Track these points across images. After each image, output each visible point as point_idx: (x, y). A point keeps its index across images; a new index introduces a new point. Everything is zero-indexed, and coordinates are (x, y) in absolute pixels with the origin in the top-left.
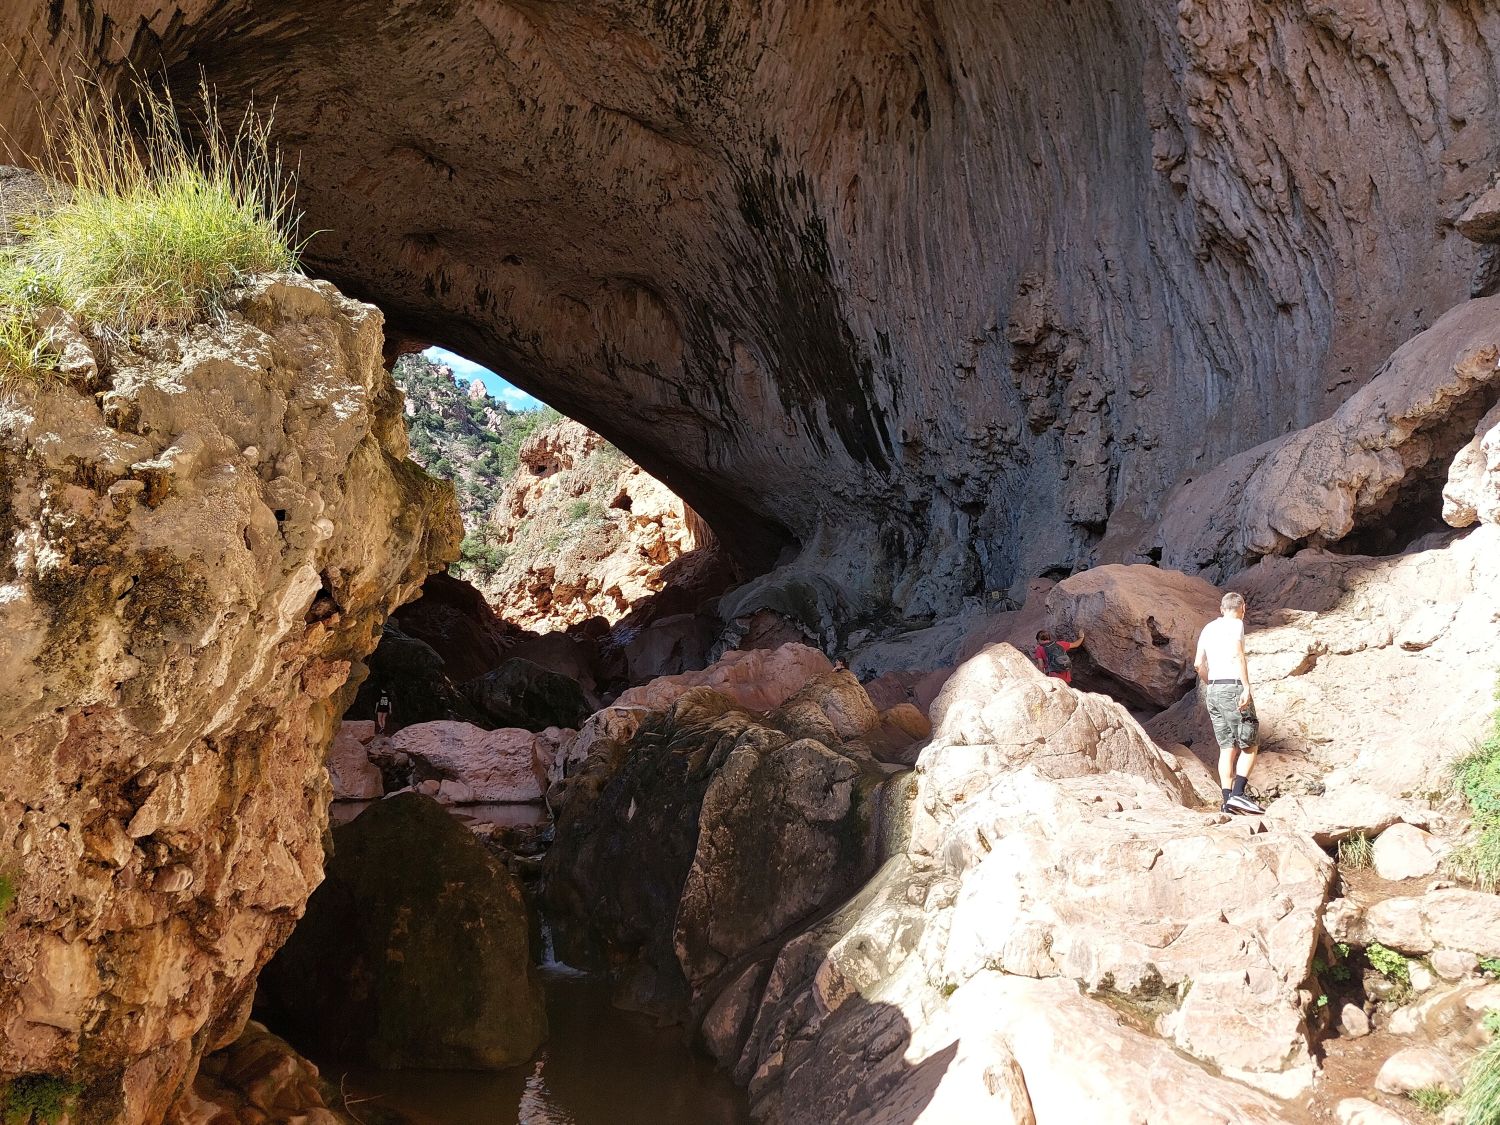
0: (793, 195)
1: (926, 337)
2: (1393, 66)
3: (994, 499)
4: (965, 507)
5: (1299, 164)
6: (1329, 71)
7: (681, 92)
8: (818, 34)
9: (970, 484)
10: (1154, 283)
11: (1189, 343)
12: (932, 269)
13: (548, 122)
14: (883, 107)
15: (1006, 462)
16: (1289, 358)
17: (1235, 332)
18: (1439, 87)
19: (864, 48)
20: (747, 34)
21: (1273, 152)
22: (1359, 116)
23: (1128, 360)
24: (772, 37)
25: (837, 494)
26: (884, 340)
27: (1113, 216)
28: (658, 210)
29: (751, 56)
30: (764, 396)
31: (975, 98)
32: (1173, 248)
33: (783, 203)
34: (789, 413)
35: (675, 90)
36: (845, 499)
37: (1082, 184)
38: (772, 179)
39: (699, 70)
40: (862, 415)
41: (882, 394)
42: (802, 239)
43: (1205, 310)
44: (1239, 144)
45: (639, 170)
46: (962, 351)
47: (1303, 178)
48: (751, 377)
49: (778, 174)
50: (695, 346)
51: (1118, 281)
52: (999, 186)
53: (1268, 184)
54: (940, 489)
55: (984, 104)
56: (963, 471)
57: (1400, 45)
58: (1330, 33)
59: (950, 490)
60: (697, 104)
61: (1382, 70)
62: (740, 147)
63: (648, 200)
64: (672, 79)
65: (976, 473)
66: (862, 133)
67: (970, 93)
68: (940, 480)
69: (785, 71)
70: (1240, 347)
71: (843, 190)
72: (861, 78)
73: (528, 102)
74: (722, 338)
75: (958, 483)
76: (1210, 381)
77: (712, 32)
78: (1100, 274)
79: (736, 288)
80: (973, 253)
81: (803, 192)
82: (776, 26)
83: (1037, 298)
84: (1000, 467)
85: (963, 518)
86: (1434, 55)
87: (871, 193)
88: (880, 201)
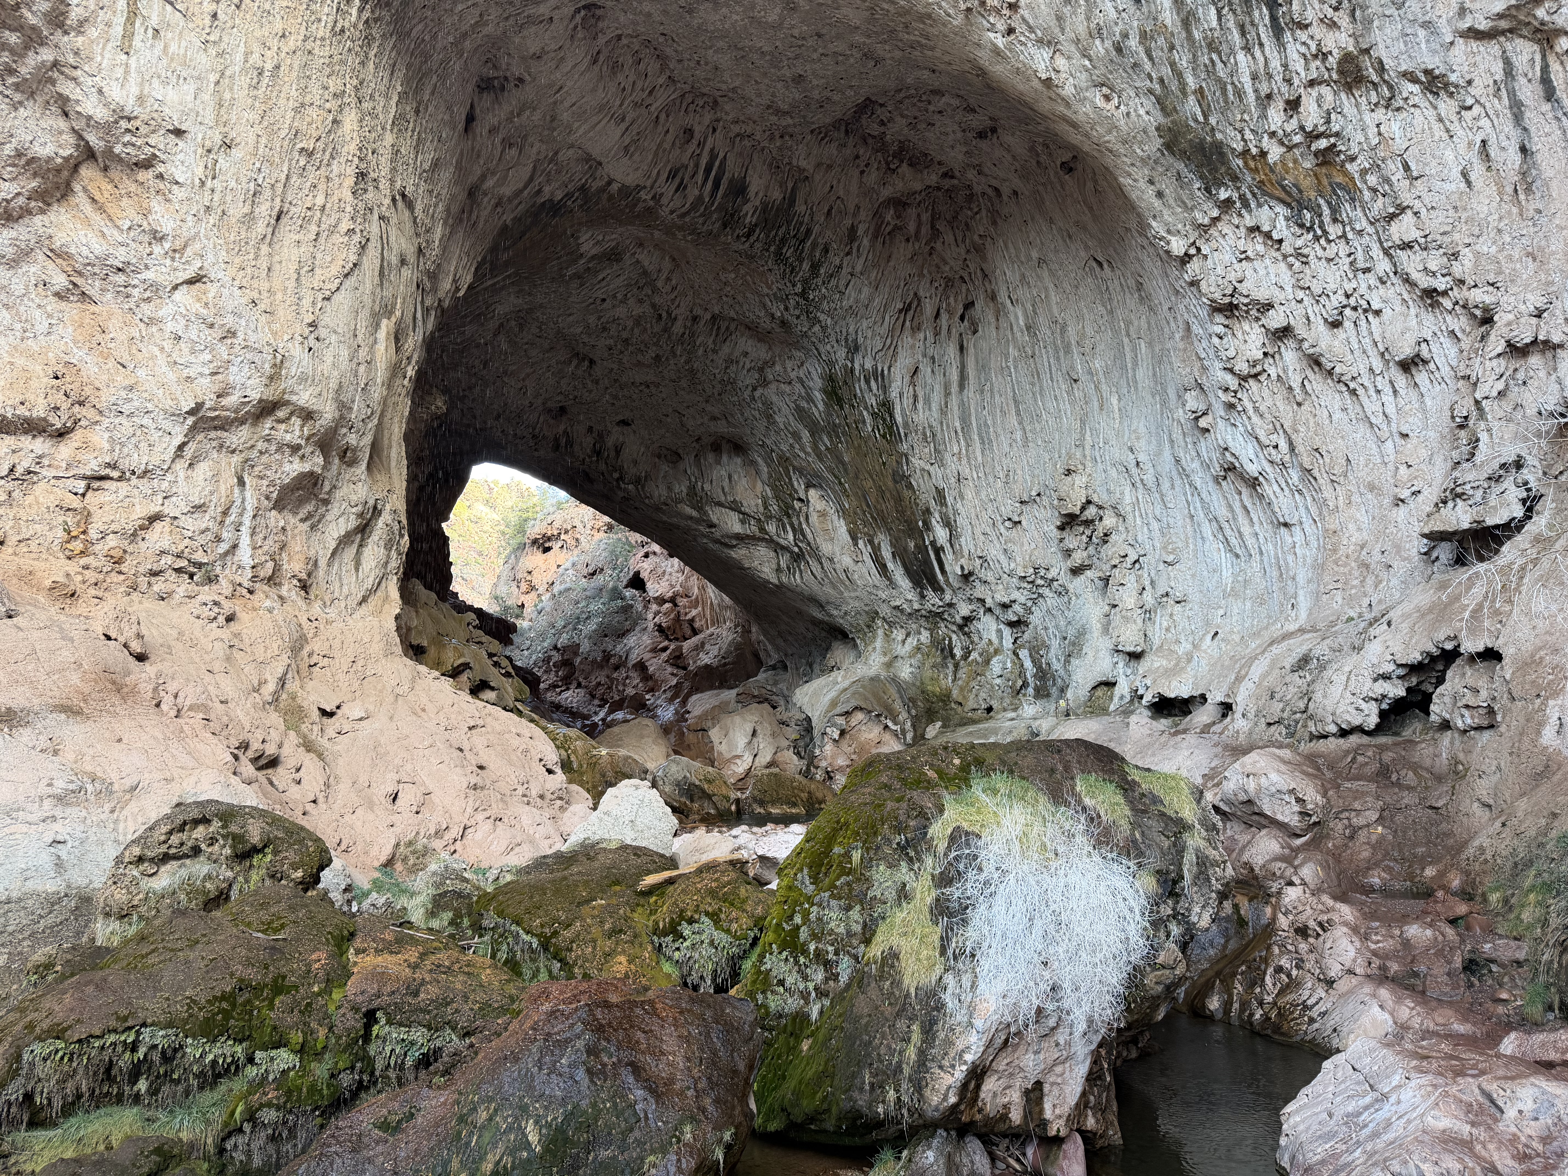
0: (867, 382)
1: (978, 493)
2: (1360, 391)
3: (1035, 619)
4: (1011, 624)
5: (1297, 439)
6: (1317, 383)
7: (786, 309)
8: (891, 264)
9: (1017, 607)
10: (1178, 482)
11: (1207, 530)
12: (983, 443)
13: (677, 328)
14: (937, 316)
15: (1046, 591)
16: (1290, 558)
17: (1246, 530)
18: (1391, 410)
19: (925, 272)
20: (840, 267)
21: (1277, 427)
22: (1337, 415)
23: (1156, 534)
24: (859, 268)
25: (896, 608)
26: (940, 495)
27: (1142, 430)
28: (754, 389)
29: (843, 282)
30: (835, 529)
31: (1022, 323)
32: (1196, 465)
33: (860, 386)
34: (856, 544)
35: (782, 307)
36: (902, 611)
37: (1114, 401)
38: (852, 370)
39: (803, 294)
40: (921, 548)
41: (941, 534)
42: (874, 415)
43: (1222, 512)
44: (1255, 419)
45: (742, 360)
46: (1009, 508)
47: (1300, 449)
48: (823, 514)
49: (857, 366)
50: (774, 488)
51: (1149, 479)
52: (1041, 387)
53: (1276, 447)
54: (990, 610)
55: (1028, 328)
56: (1012, 598)
57: (1365, 380)
58: (1318, 364)
59: (998, 611)
60: (798, 317)
61: (1353, 392)
62: (828, 347)
63: (748, 382)
64: (782, 300)
65: (1022, 599)
66: (921, 336)
67: (1017, 318)
68: (989, 602)
69: (866, 291)
70: (1250, 542)
71: (907, 379)
72: (921, 293)
73: (664, 315)
74: (799, 486)
75: (1005, 606)
76: (1224, 559)
77: (815, 267)
78: (1134, 471)
79: (815, 448)
80: (1018, 435)
81: (876, 380)
82: (862, 261)
83: (1079, 480)
84: (1040, 595)
85: (1007, 631)
86: (1388, 390)
87: (929, 381)
88: (937, 387)
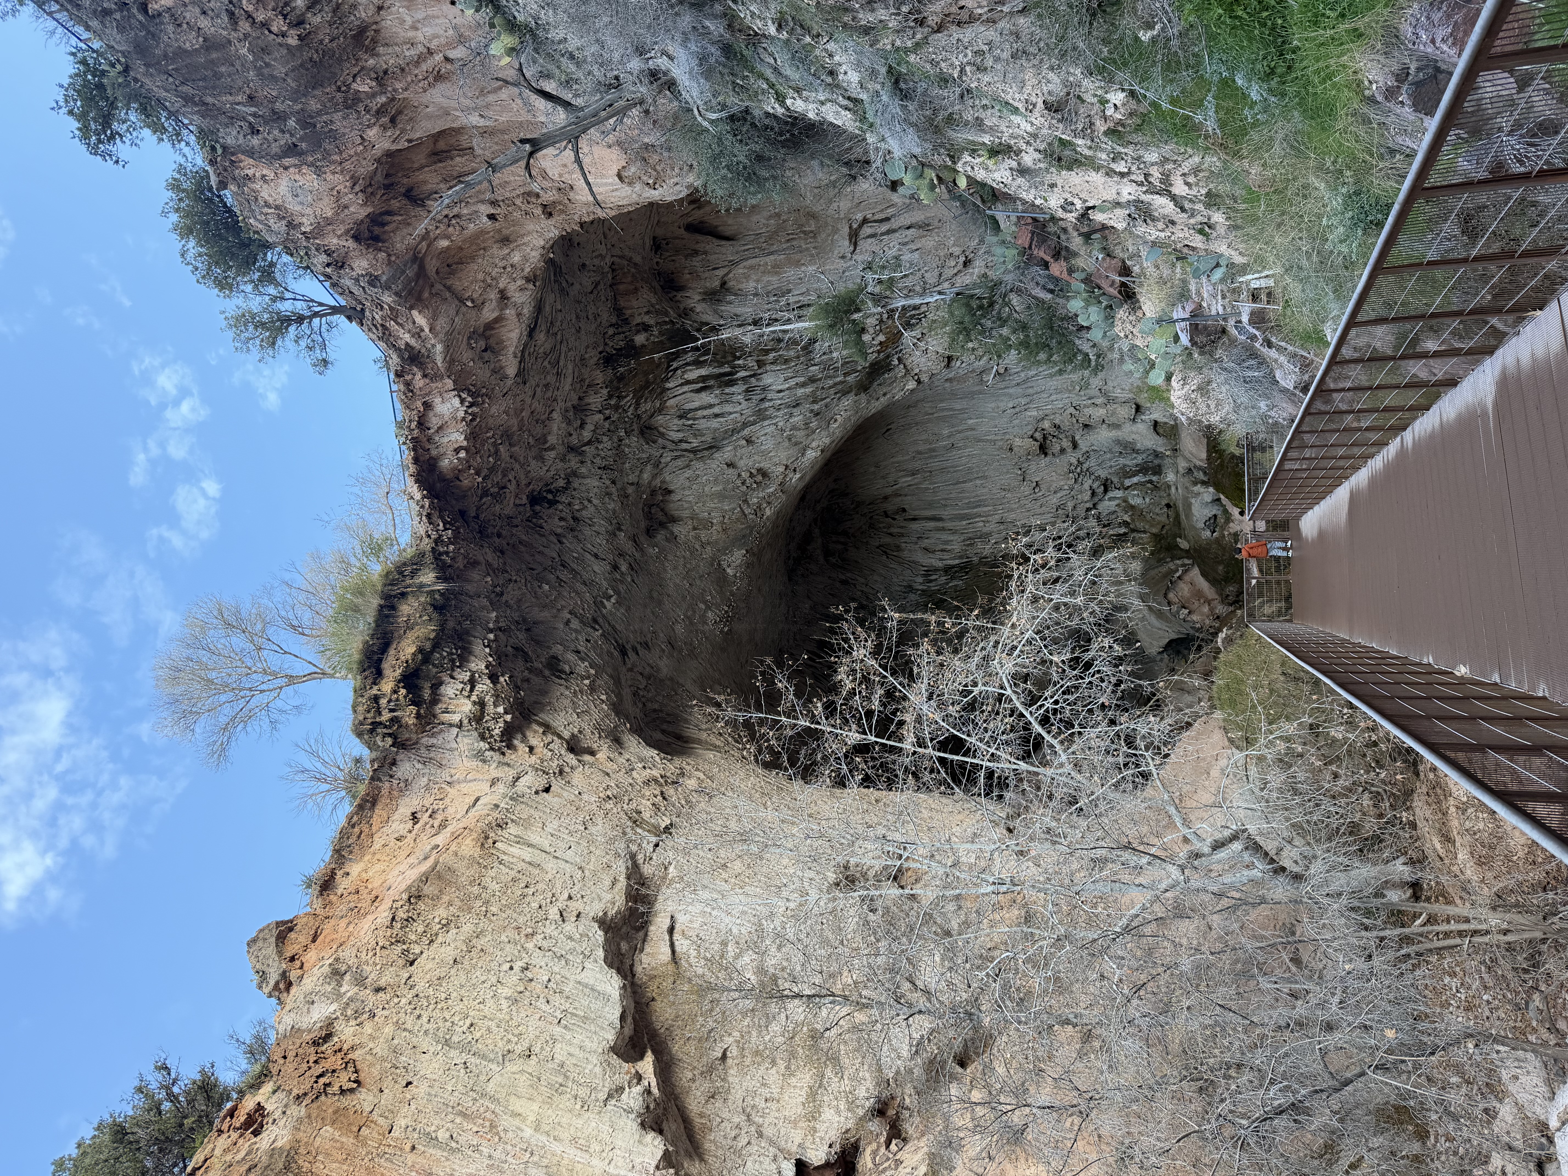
0: (931, 581)
1: (1012, 510)
3: (1103, 474)
4: (1106, 491)
8: (860, 561)
9: (1095, 486)
10: (1029, 384)
12: (979, 506)
14: (891, 534)
15: (1085, 466)
19: (865, 541)
23: (1059, 396)
31: (908, 479)
33: (934, 587)
38: (923, 591)
42: (952, 579)
46: (1026, 489)
49: (921, 587)
51: (1024, 400)
54: (1094, 505)
56: (1088, 488)
67: (904, 482)
68: (1089, 505)
71: (931, 555)
81: (930, 575)
83: (1018, 442)
87: (933, 541)
88: (938, 536)
